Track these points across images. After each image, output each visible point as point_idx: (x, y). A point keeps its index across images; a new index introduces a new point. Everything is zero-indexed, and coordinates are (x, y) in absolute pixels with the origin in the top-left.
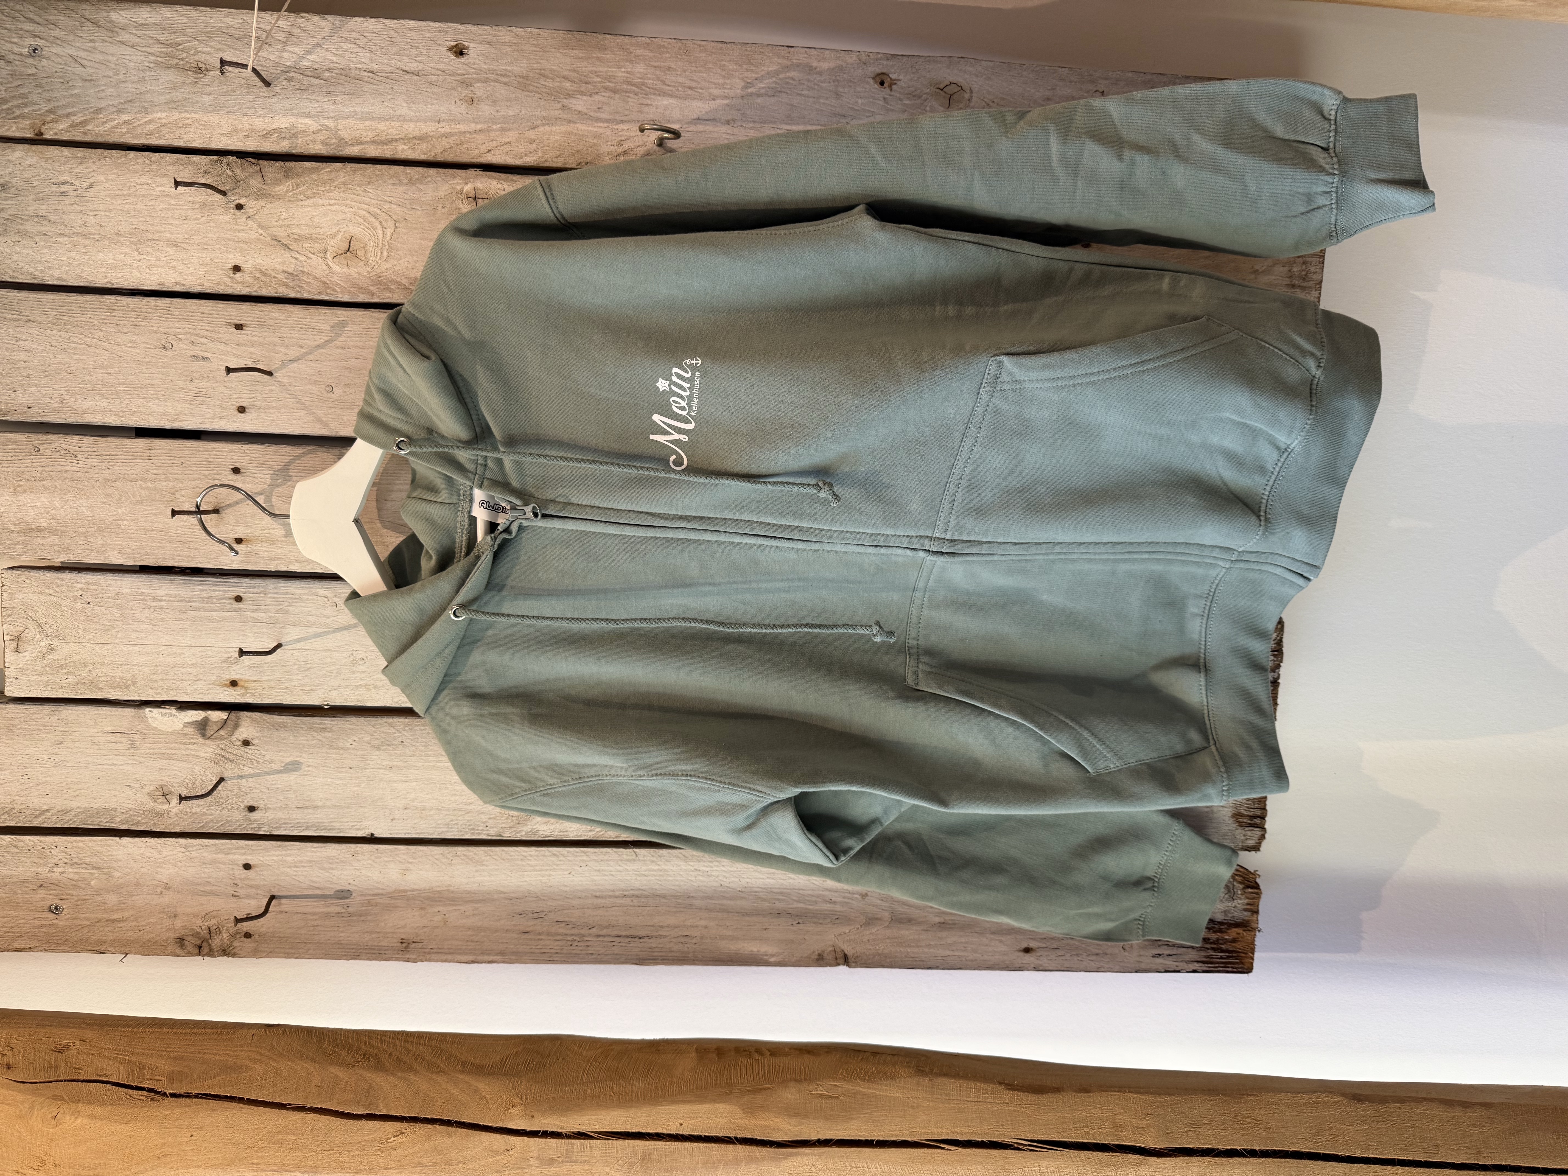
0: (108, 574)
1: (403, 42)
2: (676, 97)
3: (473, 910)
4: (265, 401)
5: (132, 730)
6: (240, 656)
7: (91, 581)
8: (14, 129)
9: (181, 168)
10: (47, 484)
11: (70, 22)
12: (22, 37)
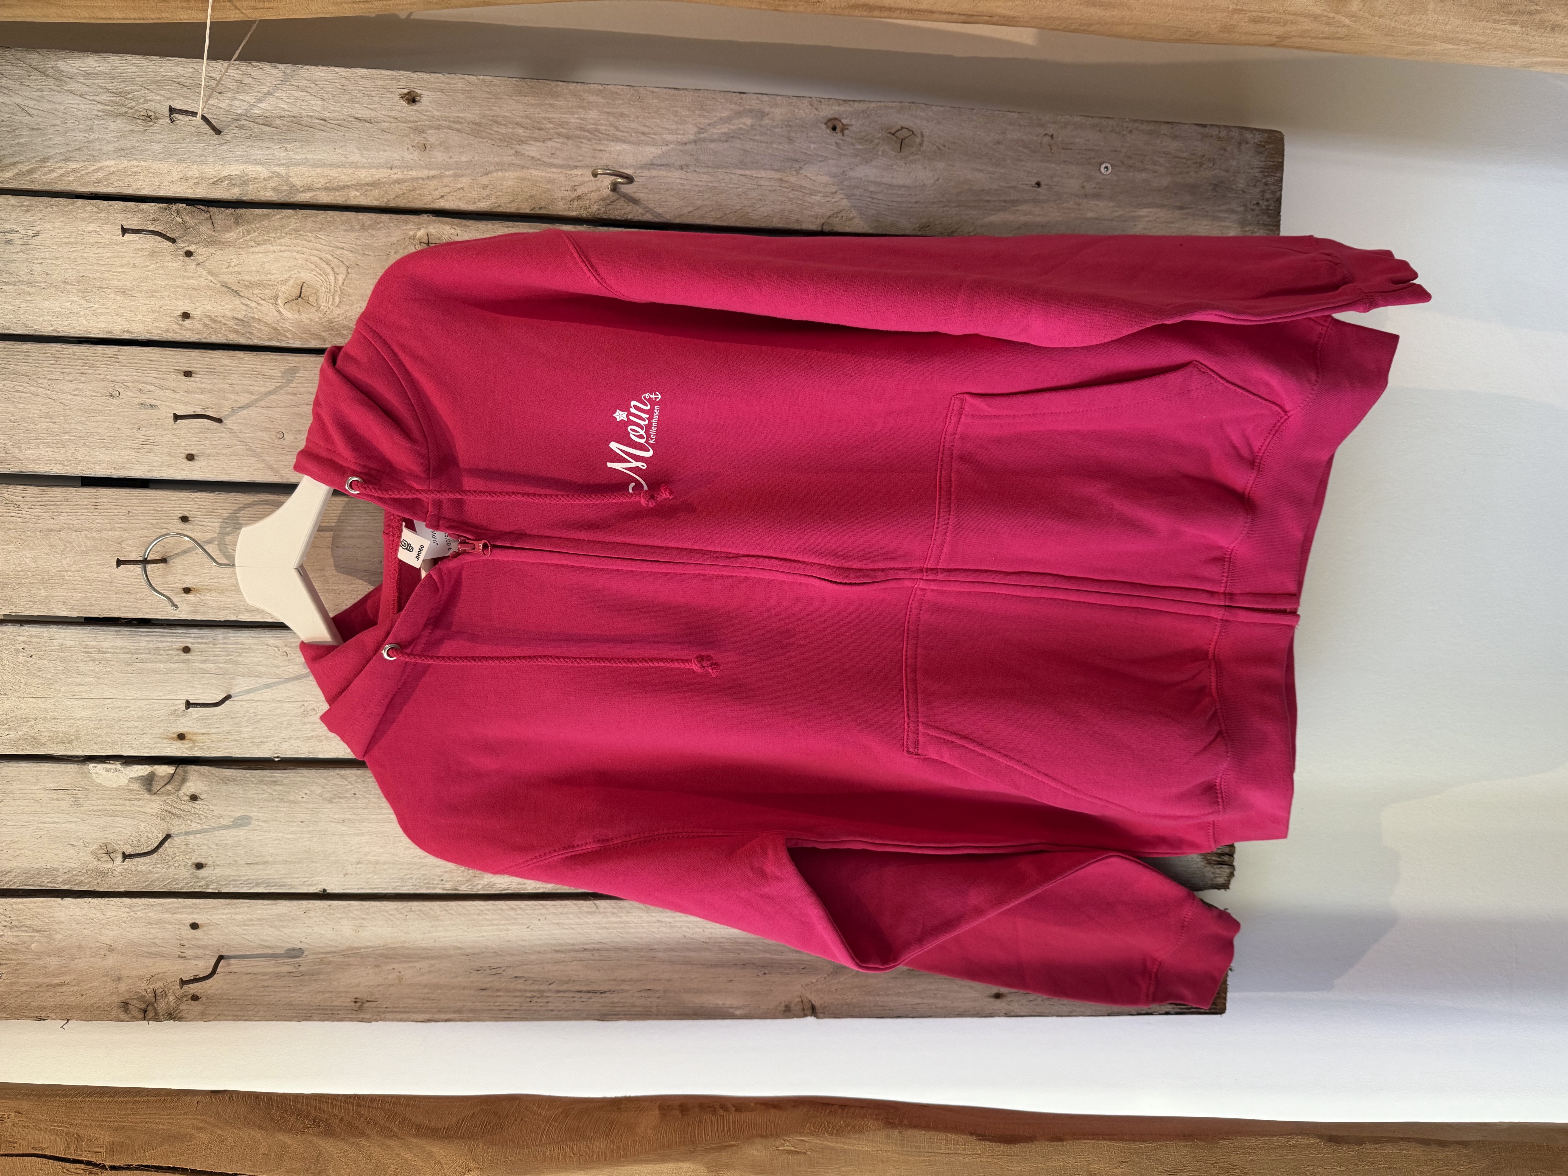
0: (51, 626)
1: (355, 90)
2: (630, 142)
3: (429, 967)
4: (215, 448)
5: (75, 787)
6: (187, 708)
7: (33, 634)
9: (130, 215)
11: (17, 71)
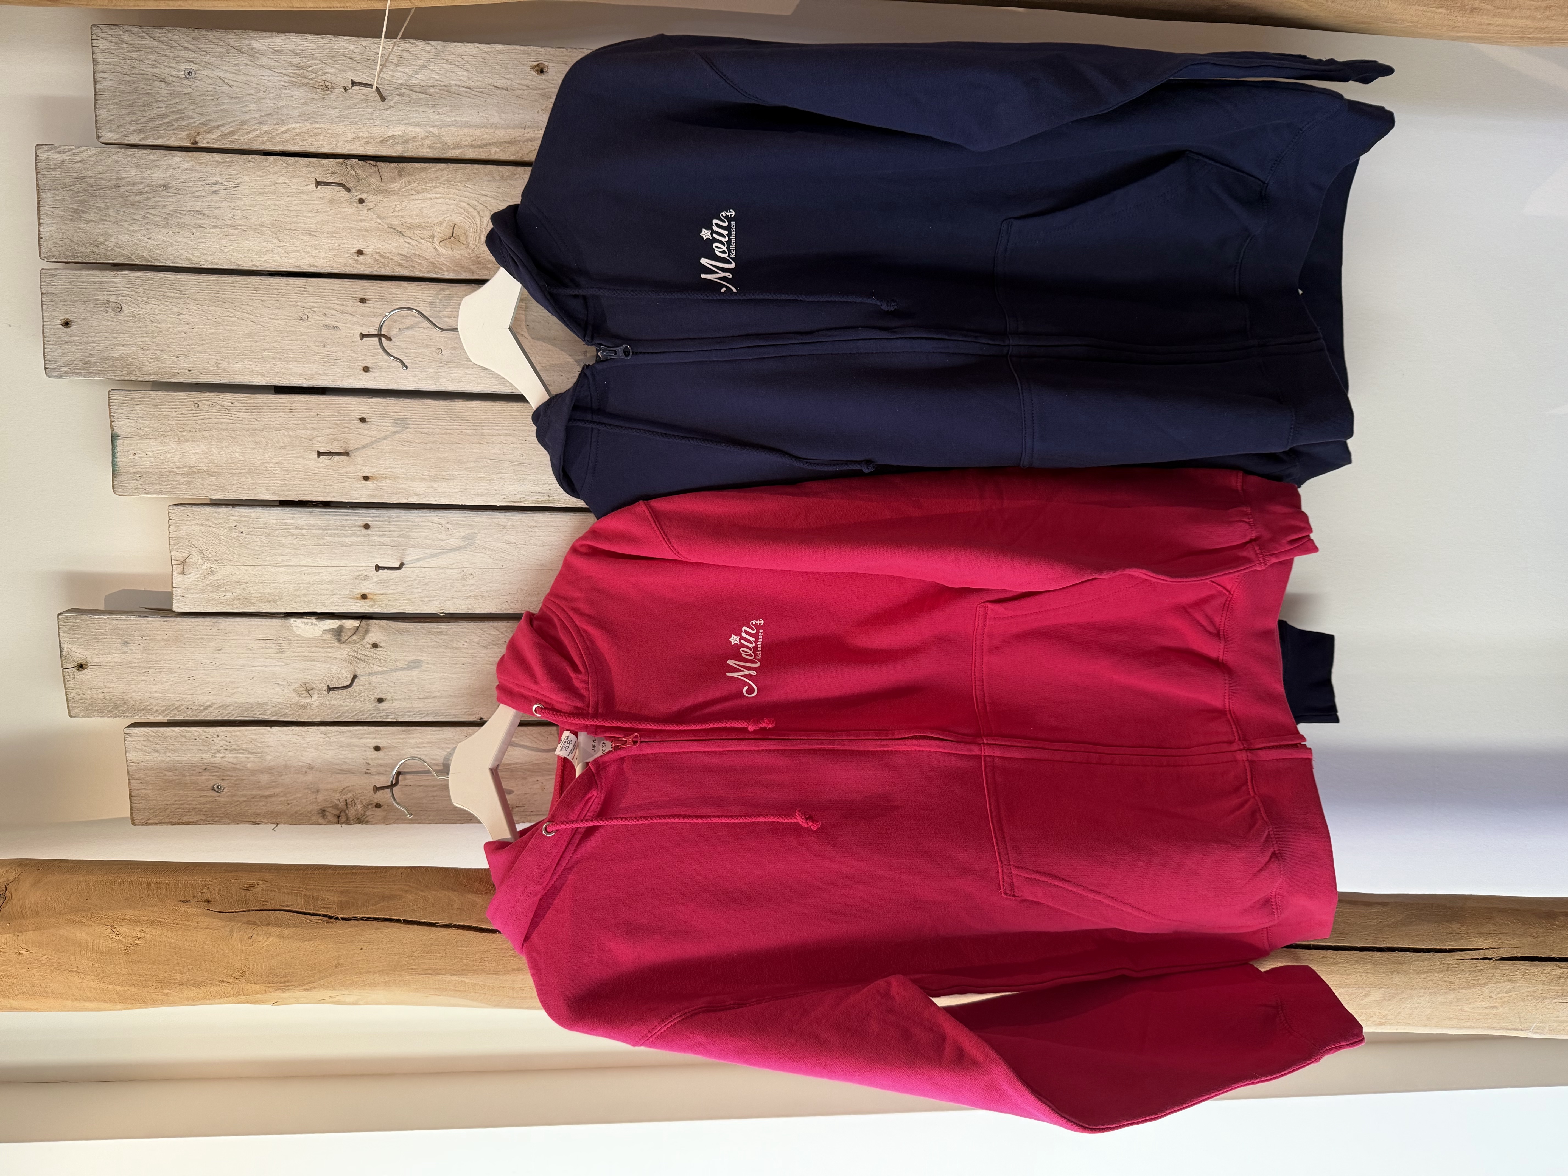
0: (258, 508)
5: (280, 637)
7: (243, 514)
8: (173, 139)
9: (313, 169)
10: (206, 434)
11: (218, 49)
12: (178, 62)
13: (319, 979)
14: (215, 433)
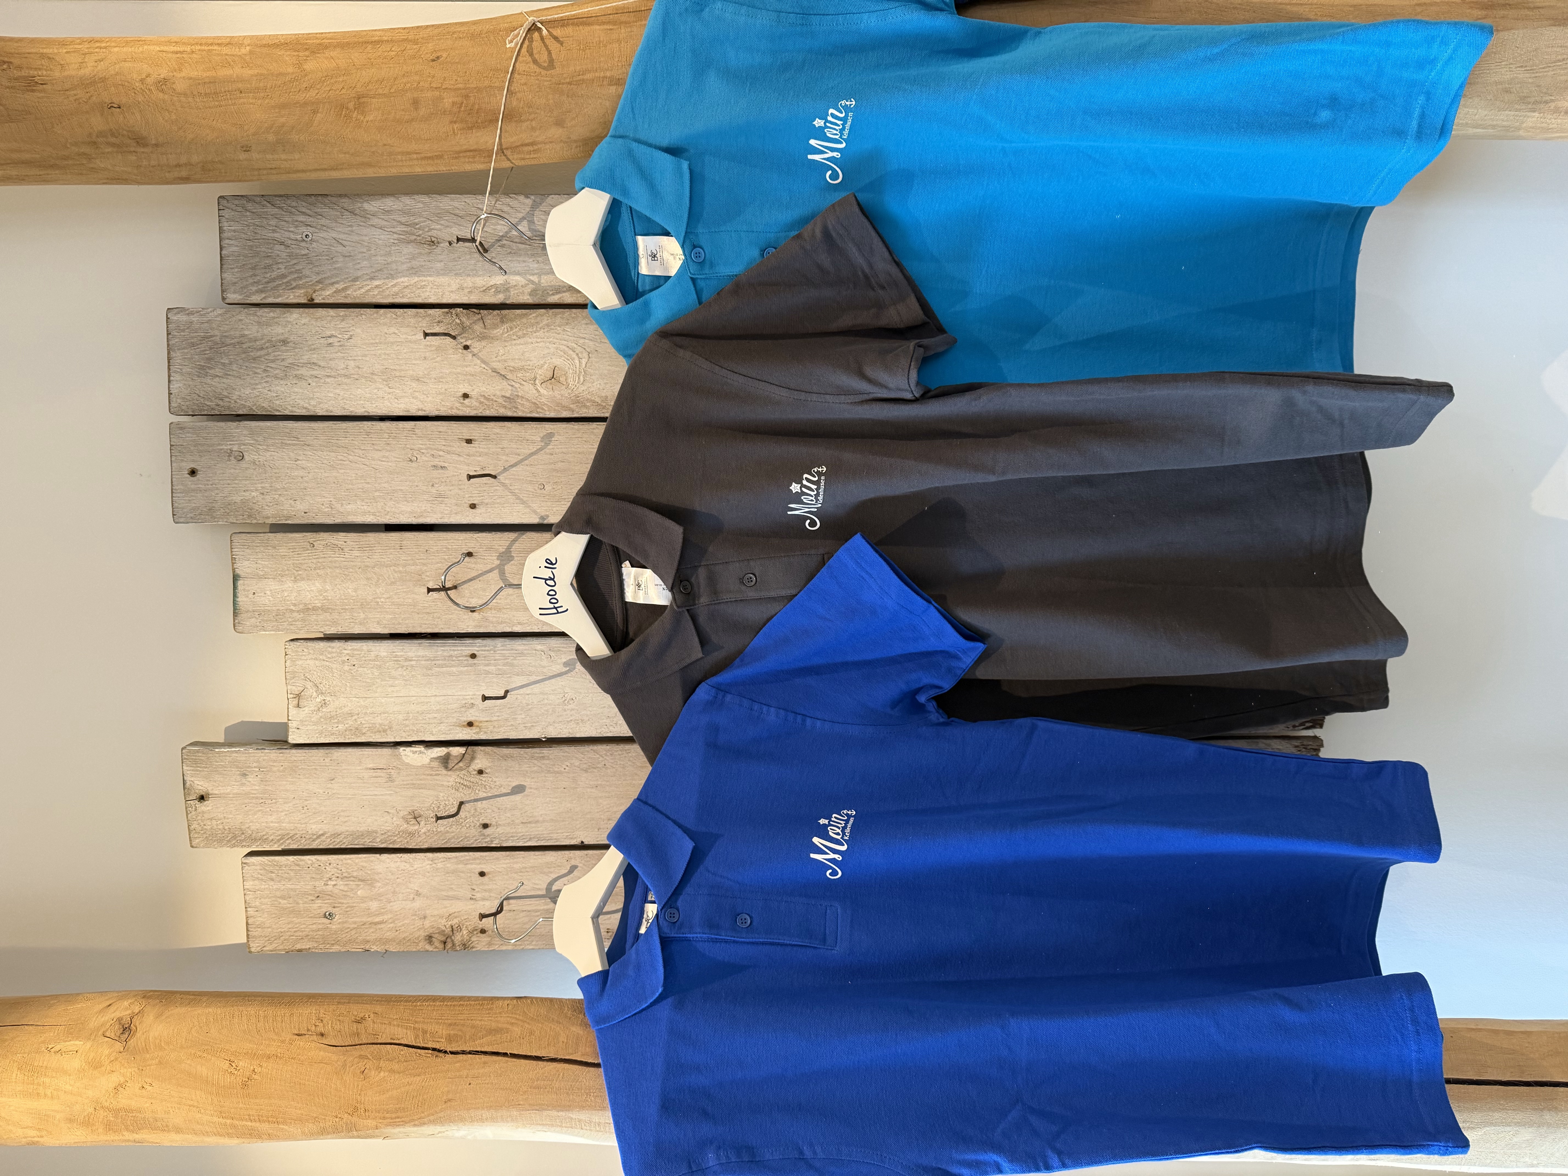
0: (369, 641)
4: (491, 498)
5: (389, 766)
6: (482, 701)
7: (355, 648)
8: (292, 297)
9: (420, 319)
10: (321, 572)
11: (333, 213)
12: (296, 227)
13: (429, 1115)
14: (329, 570)
